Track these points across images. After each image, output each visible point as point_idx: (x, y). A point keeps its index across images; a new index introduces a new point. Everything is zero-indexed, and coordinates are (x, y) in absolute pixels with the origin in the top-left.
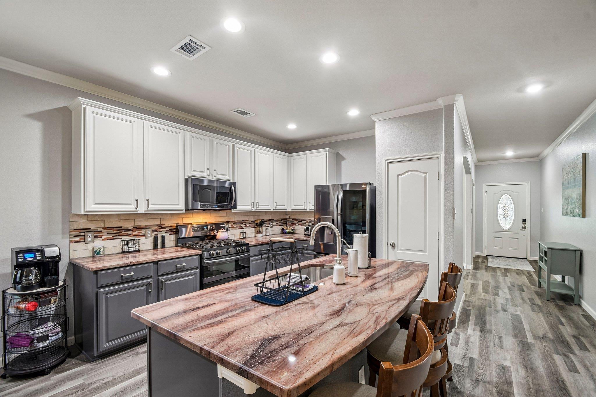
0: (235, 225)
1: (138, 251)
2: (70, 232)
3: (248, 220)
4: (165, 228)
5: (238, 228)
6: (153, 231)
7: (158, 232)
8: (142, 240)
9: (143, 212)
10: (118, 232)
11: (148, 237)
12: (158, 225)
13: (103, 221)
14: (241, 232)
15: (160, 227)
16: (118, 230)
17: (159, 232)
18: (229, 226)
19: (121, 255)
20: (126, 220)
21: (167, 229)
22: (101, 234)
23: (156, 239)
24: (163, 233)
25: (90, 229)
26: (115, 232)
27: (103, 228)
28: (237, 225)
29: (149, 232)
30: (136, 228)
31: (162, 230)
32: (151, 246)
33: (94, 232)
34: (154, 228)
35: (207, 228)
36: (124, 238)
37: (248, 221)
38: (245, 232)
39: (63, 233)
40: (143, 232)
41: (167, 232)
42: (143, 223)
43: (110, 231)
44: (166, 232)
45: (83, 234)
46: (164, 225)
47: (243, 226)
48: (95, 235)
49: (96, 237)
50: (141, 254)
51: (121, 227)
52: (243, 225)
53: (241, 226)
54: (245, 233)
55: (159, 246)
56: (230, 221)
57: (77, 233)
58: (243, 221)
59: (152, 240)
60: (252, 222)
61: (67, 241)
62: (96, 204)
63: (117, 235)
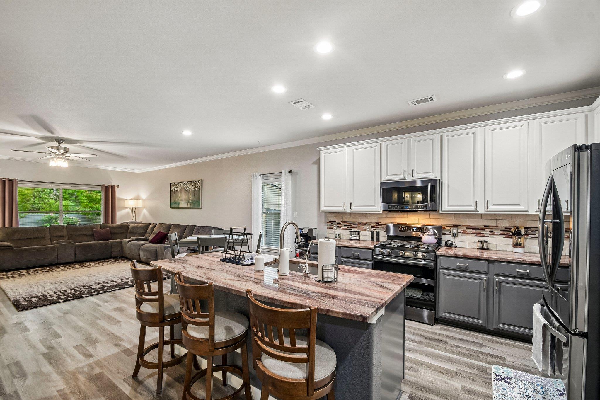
0: (470, 231)
1: (359, 240)
2: (327, 222)
3: (498, 226)
4: (381, 225)
5: (476, 235)
6: (372, 227)
7: (375, 228)
8: (363, 232)
9: (350, 212)
10: (350, 225)
11: (368, 231)
12: (375, 222)
13: (342, 217)
14: (479, 241)
15: (377, 225)
16: (350, 224)
17: (377, 228)
18: (457, 230)
19: (349, 241)
20: (354, 217)
21: (383, 227)
22: (341, 225)
23: (372, 233)
24: (379, 229)
25: (336, 221)
26: (348, 225)
27: (342, 222)
28: (474, 231)
29: (368, 228)
30: (361, 223)
31: (378, 227)
32: (369, 238)
33: (338, 223)
34: (373, 225)
35: (417, 230)
36: (353, 230)
37: (497, 228)
38: (487, 242)
39: (325, 223)
40: (365, 227)
41: (383, 229)
42: (365, 220)
43: (346, 224)
44: (381, 229)
45: (332, 224)
46: (380, 223)
47: (486, 233)
48: (338, 225)
49: (338, 227)
50: (361, 242)
51: (351, 222)
52: (487, 231)
53: (482, 233)
54: (485, 243)
55: (375, 239)
56: (461, 225)
57: (330, 223)
58: (485, 226)
59: (370, 234)
60: (508, 230)
61: (327, 227)
62: (325, 206)
63: (350, 227)
